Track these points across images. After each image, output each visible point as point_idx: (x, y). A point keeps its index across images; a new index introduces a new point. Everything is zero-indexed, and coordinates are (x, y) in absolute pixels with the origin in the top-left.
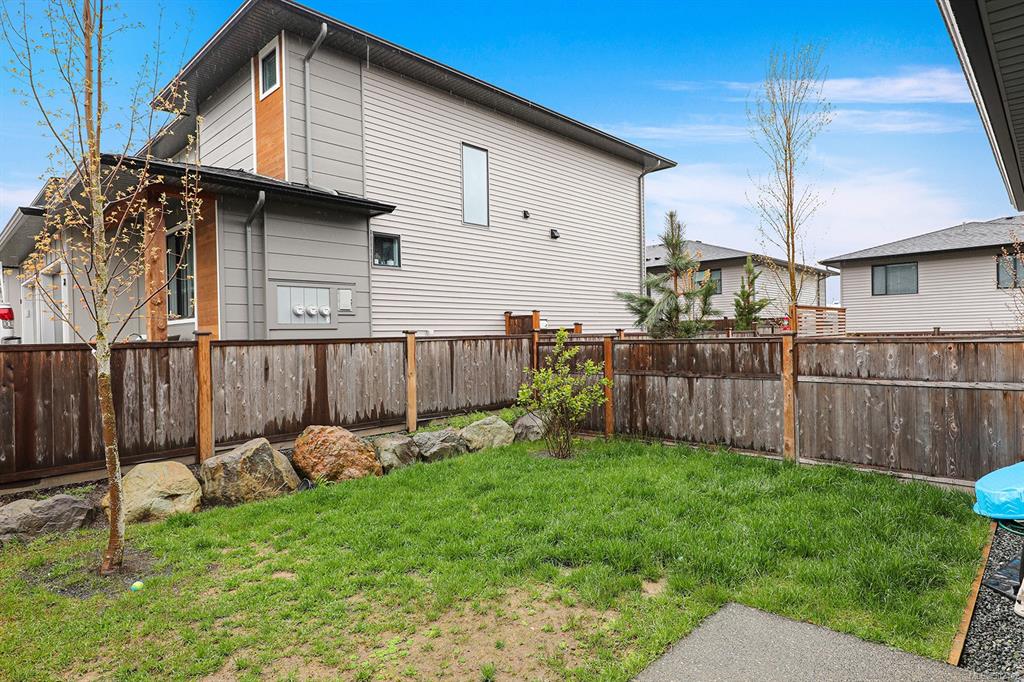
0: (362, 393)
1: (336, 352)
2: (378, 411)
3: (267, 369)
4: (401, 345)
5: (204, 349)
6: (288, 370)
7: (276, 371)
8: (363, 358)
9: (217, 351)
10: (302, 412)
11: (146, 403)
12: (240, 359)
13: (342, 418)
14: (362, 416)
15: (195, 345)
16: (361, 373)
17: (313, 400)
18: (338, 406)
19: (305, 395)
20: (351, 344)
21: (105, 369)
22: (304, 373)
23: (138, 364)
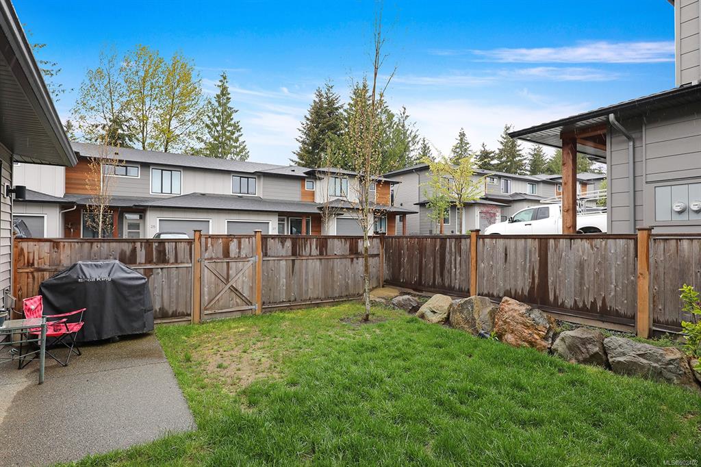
0: (581, 284)
1: (556, 246)
2: (599, 304)
3: (506, 255)
4: (632, 243)
5: (473, 240)
6: (519, 256)
7: (512, 256)
8: (583, 252)
9: (480, 242)
10: (528, 288)
11: (453, 266)
13: (560, 301)
14: (581, 305)
16: (581, 266)
17: (536, 281)
18: (557, 292)
19: (531, 277)
20: (571, 239)
22: (530, 260)
23: (451, 246)
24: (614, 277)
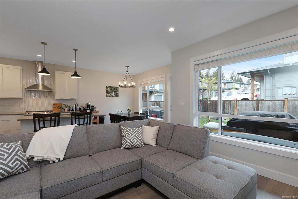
1: (262, 102)
4: (283, 102)
6: (250, 105)
8: (270, 104)
9: (237, 102)
11: (228, 108)
12: (241, 103)
15: (234, 101)
16: (269, 107)
20: (266, 101)
22: (254, 106)
23: (227, 103)
24: (278, 109)
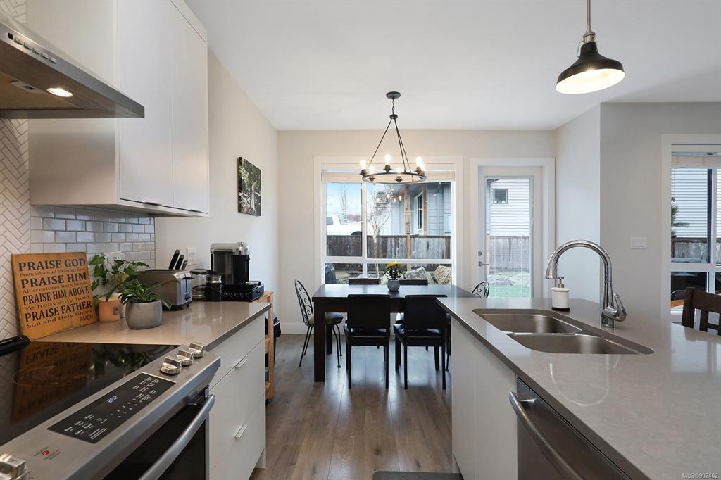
5: (409, 238)
7: (431, 247)
9: (413, 239)
11: (393, 253)
12: (420, 242)
15: (406, 237)
21: (375, 241)
